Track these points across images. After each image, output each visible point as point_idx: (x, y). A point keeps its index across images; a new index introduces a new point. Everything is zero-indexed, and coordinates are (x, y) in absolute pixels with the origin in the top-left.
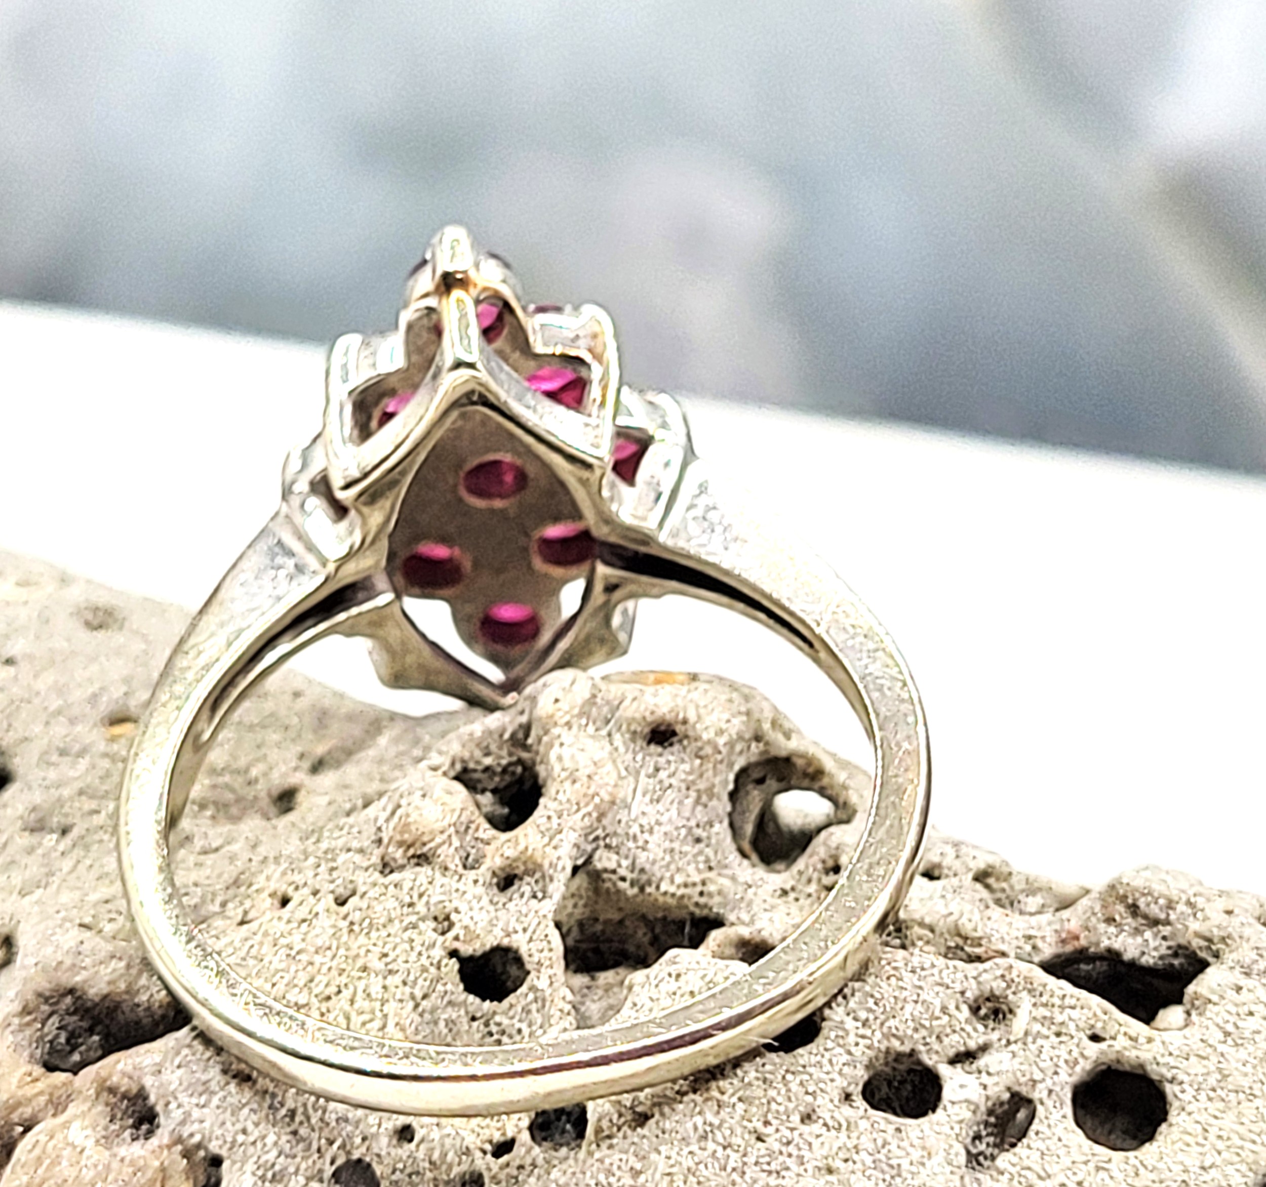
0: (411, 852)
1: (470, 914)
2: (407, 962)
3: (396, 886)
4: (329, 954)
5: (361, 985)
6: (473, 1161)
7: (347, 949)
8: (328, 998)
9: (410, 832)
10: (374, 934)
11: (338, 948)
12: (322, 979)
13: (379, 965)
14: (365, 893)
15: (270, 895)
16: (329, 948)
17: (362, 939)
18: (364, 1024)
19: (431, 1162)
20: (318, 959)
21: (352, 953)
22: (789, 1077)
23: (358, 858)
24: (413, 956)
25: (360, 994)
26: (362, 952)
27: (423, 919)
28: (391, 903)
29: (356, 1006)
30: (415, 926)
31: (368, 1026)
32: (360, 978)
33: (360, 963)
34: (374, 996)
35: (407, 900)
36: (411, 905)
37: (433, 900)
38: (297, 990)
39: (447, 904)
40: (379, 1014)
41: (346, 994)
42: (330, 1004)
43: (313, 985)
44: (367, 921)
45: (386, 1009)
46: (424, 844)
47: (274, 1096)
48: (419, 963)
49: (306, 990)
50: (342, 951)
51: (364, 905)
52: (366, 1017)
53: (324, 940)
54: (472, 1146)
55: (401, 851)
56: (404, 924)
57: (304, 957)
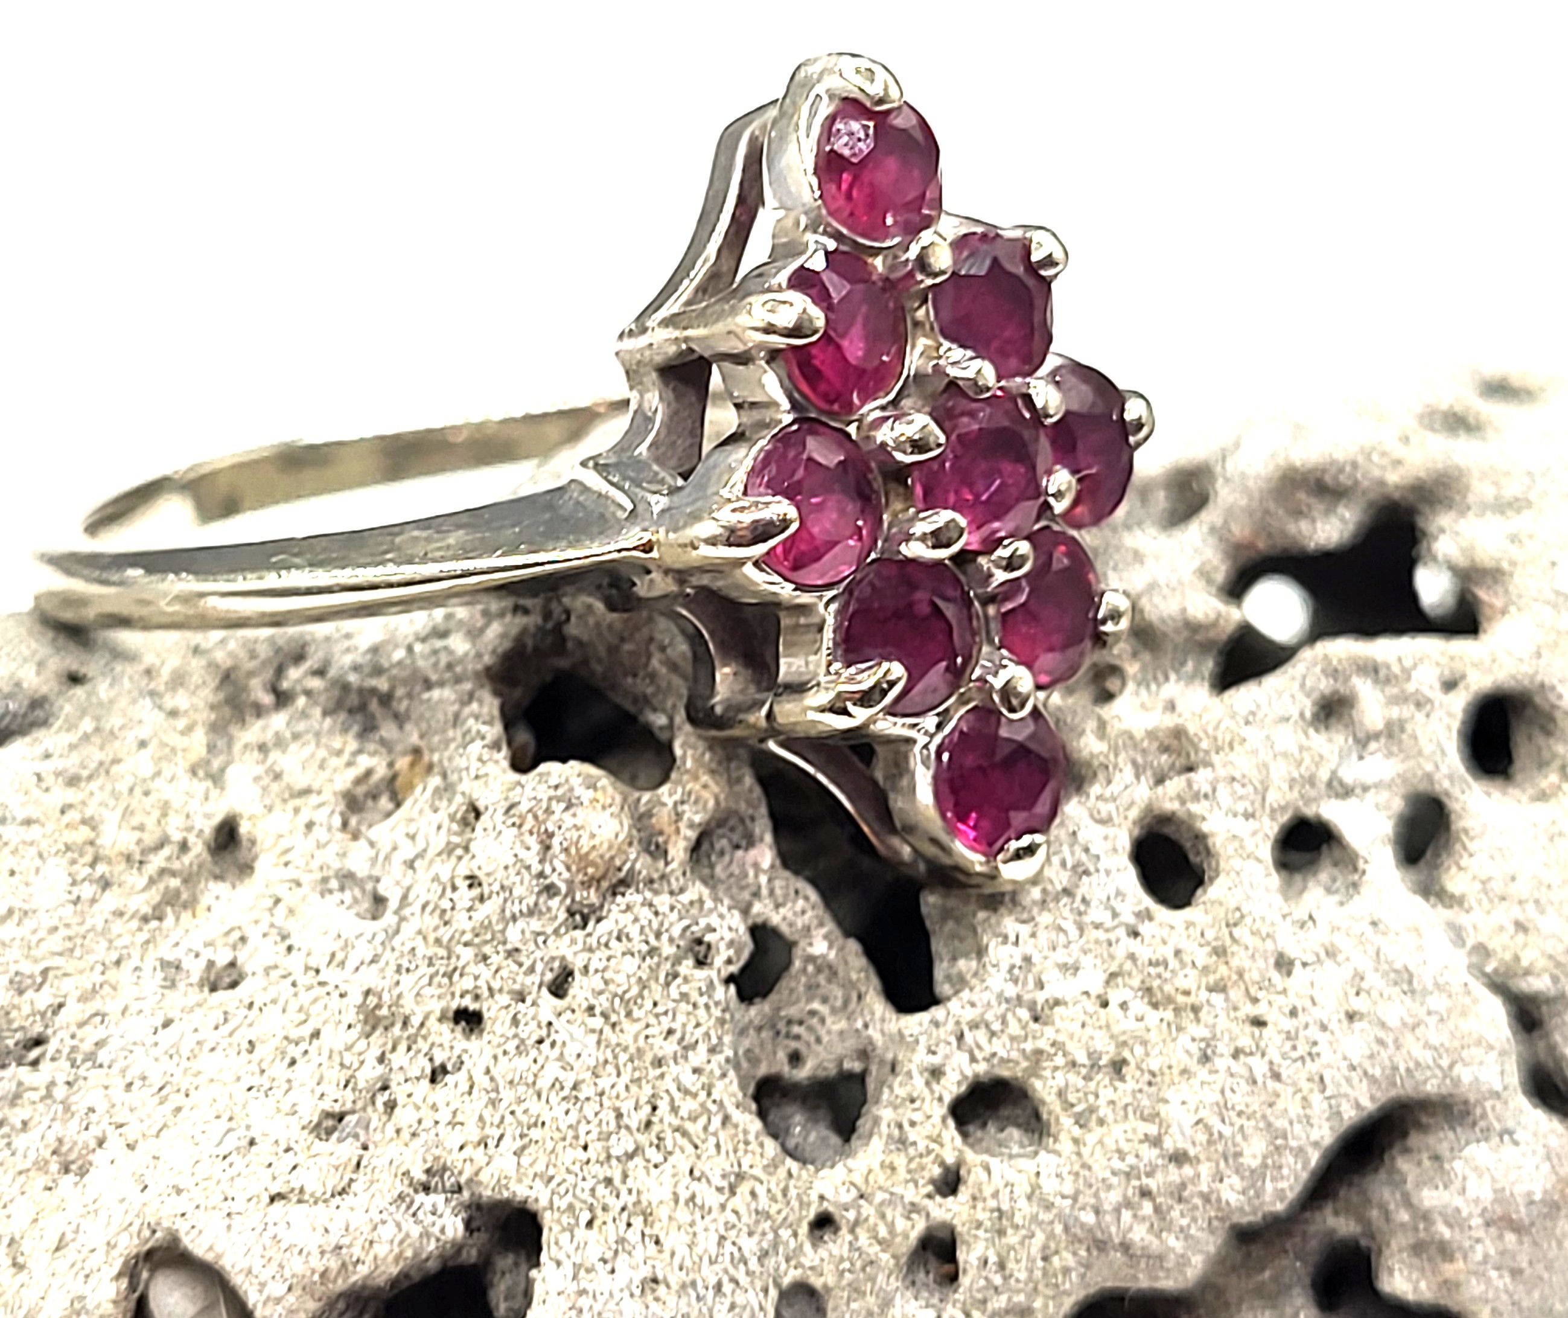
0: (605, 884)
1: (725, 924)
2: (698, 1025)
3: (619, 939)
4: (610, 1068)
5: (669, 1083)
6: (928, 1215)
7: (626, 1049)
8: (648, 1124)
9: (593, 864)
10: (637, 1013)
11: (616, 1057)
12: (626, 1106)
13: (671, 1047)
14: (586, 968)
15: (440, 1020)
16: (606, 1062)
17: (630, 1028)
18: (705, 1129)
19: (880, 1243)
20: (604, 1083)
21: (632, 1050)
22: (1236, 932)
23: (535, 924)
24: (701, 1012)
25: (677, 1095)
26: (641, 1042)
27: (677, 961)
28: (630, 964)
29: (684, 1112)
30: (676, 976)
31: (711, 1129)
32: (662, 1076)
33: (649, 1057)
34: (694, 1090)
35: (645, 948)
36: (653, 951)
37: (676, 931)
38: (614, 1137)
39: (694, 928)
40: (714, 1108)
41: (663, 1106)
42: (656, 1128)
43: (626, 1120)
44: (617, 1000)
45: (716, 1095)
46: (620, 869)
47: (694, 1284)
48: (713, 1020)
49: (623, 1131)
50: (623, 1057)
51: (596, 982)
52: (703, 1120)
53: (592, 1055)
54: (917, 1199)
55: (592, 891)
56: (662, 980)
57: (586, 1091)
